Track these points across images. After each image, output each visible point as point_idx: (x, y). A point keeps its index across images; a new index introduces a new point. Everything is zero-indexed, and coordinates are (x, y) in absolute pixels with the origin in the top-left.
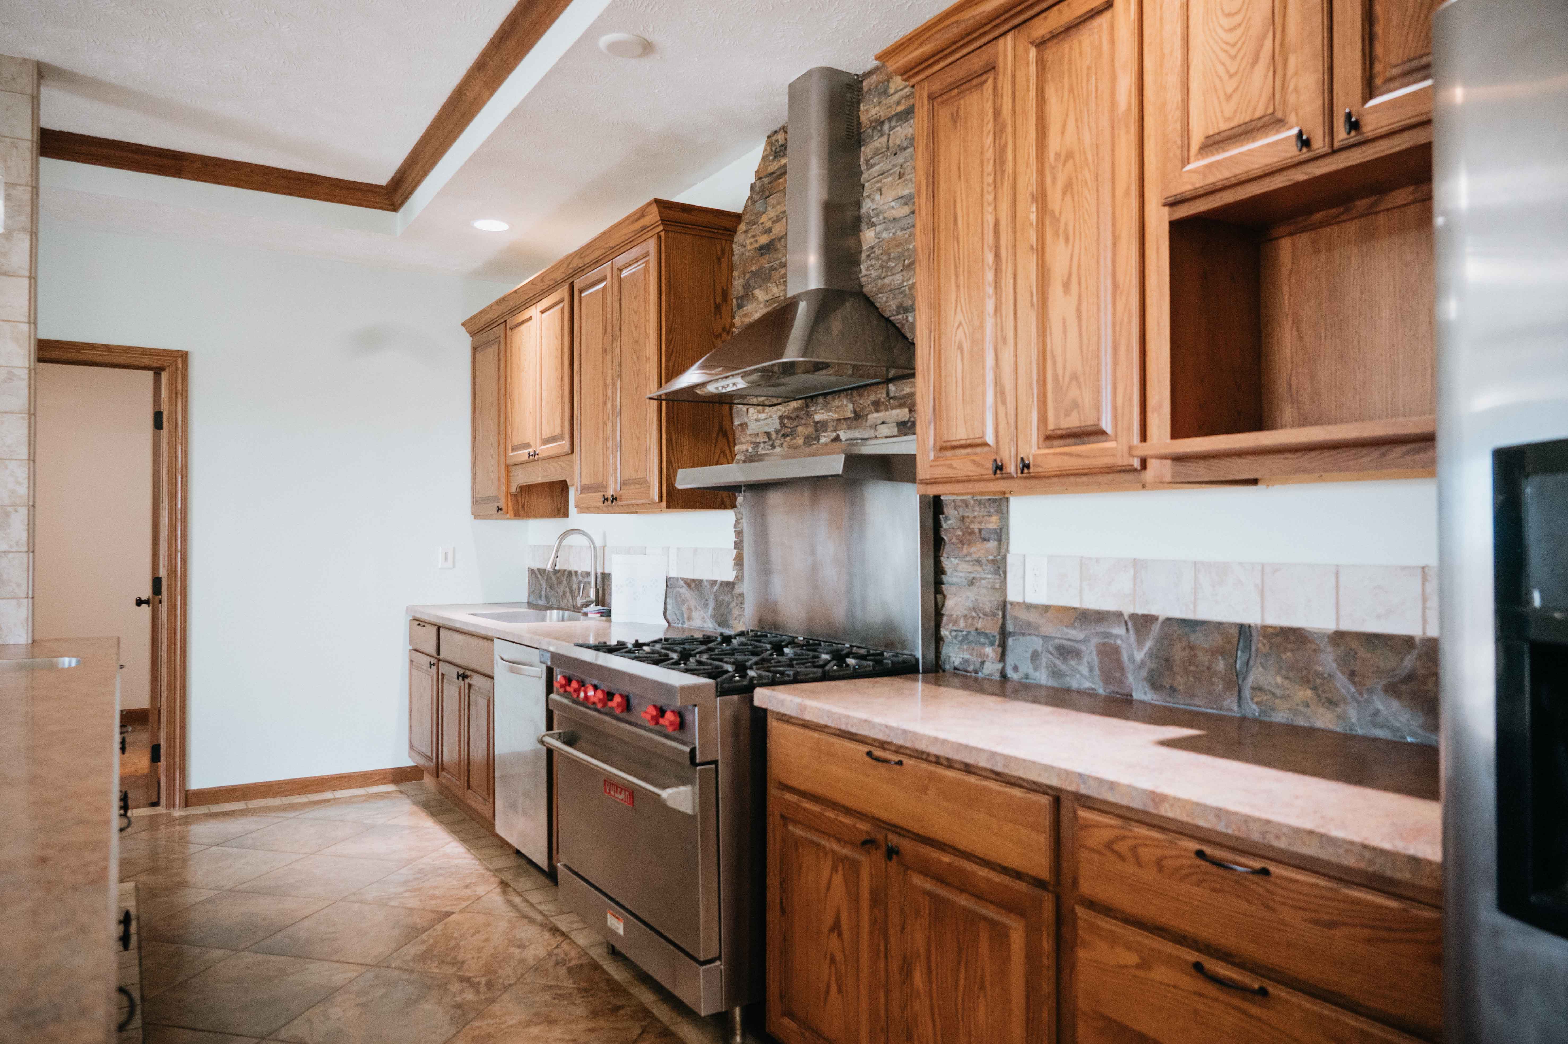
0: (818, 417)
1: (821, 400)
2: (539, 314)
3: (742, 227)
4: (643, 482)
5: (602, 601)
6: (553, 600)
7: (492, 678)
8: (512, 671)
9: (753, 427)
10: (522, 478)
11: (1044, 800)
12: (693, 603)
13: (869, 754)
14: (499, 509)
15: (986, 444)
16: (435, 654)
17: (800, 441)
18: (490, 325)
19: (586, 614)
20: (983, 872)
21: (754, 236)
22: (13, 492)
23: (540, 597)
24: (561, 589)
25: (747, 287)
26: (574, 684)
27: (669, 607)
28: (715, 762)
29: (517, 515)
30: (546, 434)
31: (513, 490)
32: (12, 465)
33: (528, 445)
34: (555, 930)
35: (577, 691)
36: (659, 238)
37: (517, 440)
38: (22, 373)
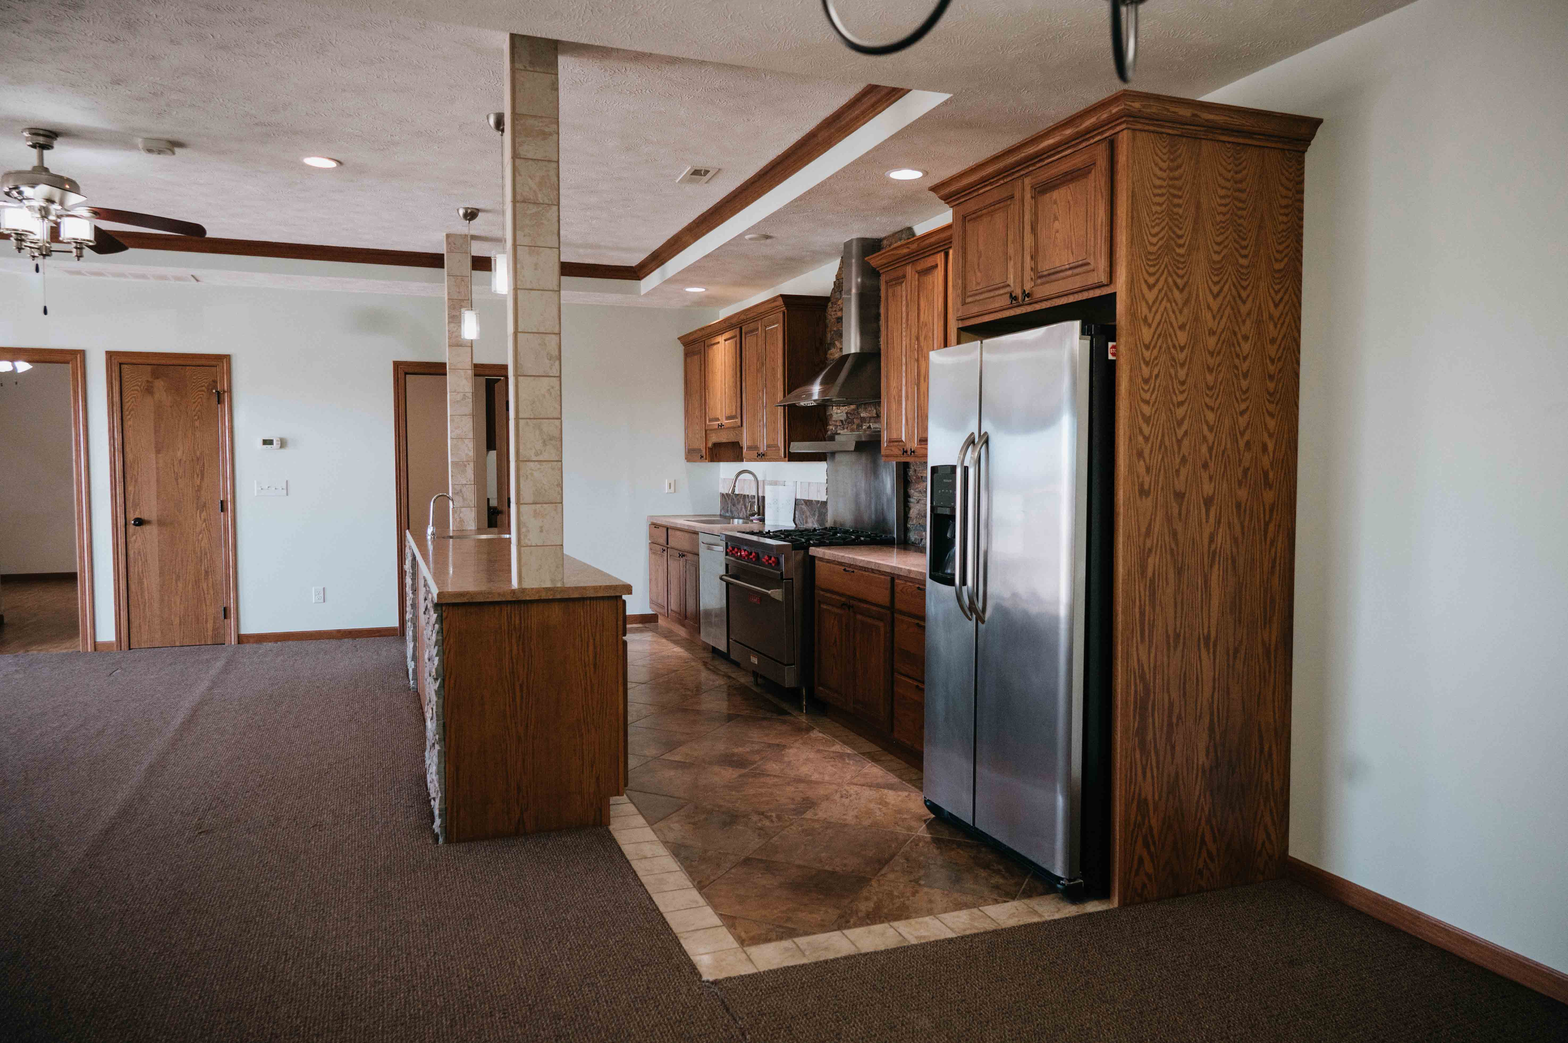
0: (862, 415)
1: (863, 406)
2: (723, 341)
3: (830, 305)
4: (777, 446)
5: (761, 513)
6: (736, 514)
7: (698, 555)
8: (709, 549)
9: (835, 417)
10: (714, 438)
11: (889, 578)
12: (808, 514)
13: (845, 570)
14: (702, 457)
15: (902, 441)
16: (665, 544)
17: (855, 427)
18: (694, 342)
19: (752, 521)
20: (875, 608)
21: (835, 311)
22: (467, 455)
23: (727, 511)
24: (739, 507)
25: (832, 339)
26: (736, 550)
27: (797, 516)
28: (792, 579)
29: (712, 460)
30: (728, 414)
31: (710, 445)
32: (466, 441)
33: (718, 419)
34: (729, 677)
35: (737, 553)
36: (784, 313)
37: (711, 414)
38: (470, 395)
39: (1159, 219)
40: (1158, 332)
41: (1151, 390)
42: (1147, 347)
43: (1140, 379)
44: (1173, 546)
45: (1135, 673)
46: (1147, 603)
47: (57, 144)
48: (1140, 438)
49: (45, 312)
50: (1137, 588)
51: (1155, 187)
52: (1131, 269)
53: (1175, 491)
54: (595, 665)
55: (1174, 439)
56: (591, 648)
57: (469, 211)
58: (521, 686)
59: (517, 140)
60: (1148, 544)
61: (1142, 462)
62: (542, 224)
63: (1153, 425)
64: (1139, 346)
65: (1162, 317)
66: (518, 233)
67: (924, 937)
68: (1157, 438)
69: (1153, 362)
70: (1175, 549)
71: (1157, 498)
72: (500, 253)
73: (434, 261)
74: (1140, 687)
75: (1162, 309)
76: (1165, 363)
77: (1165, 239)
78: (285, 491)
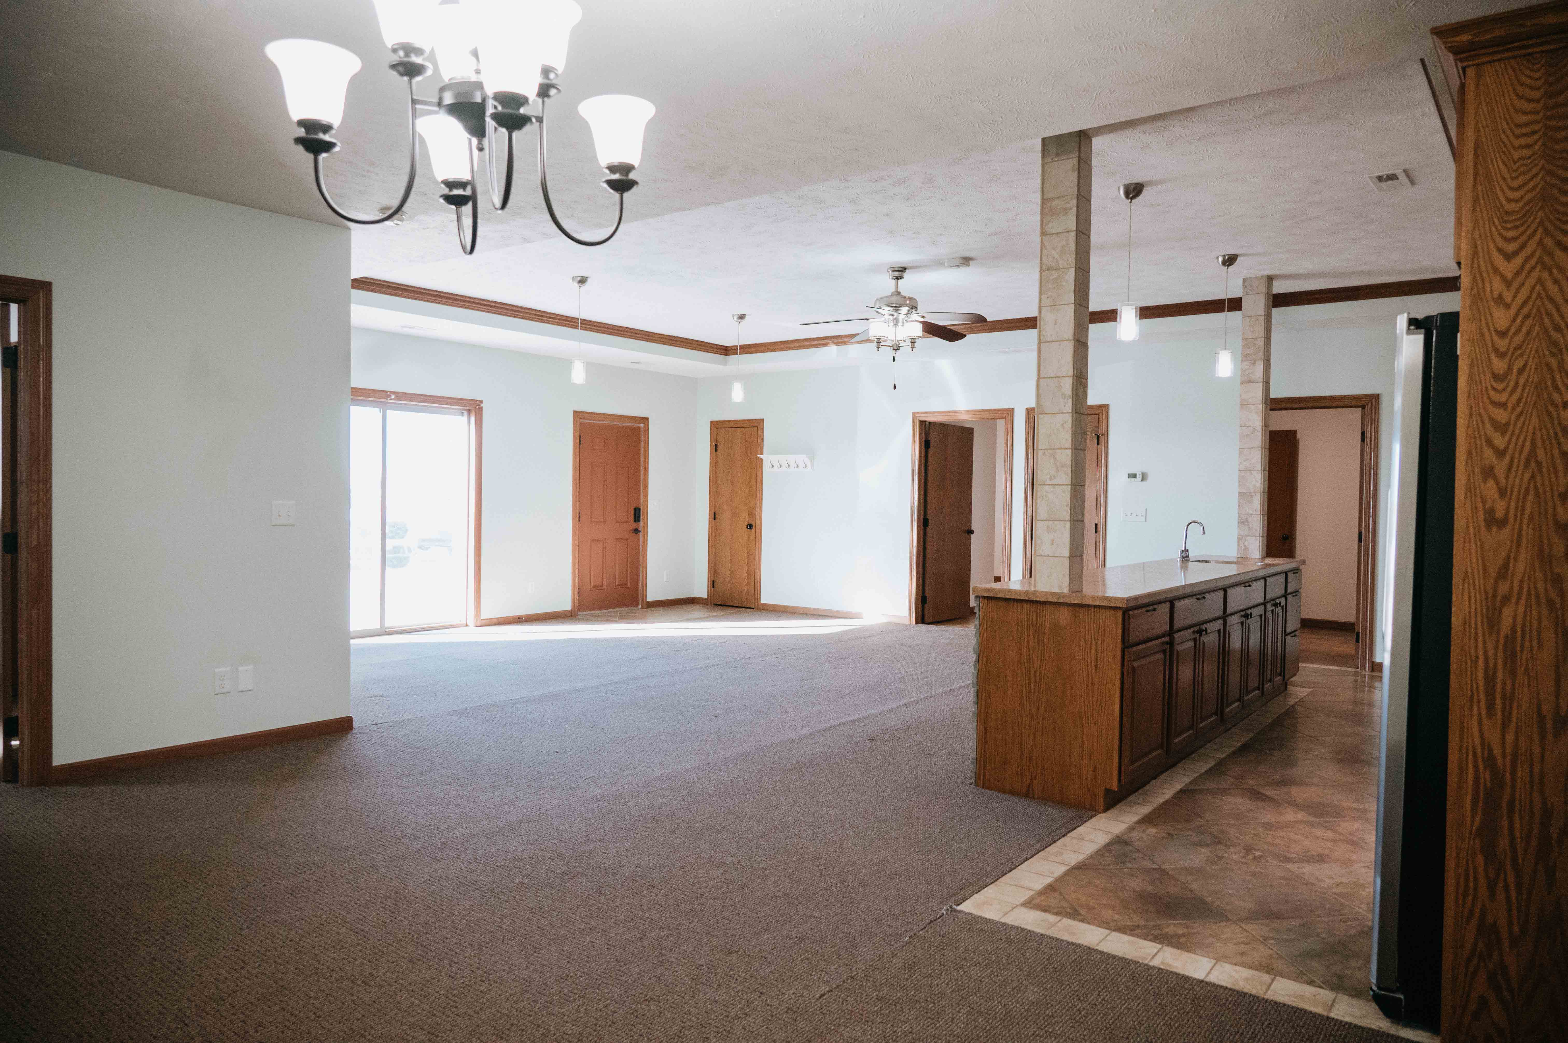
32: (1255, 473)
38: (1259, 429)
39: (1526, 165)
40: (1525, 311)
41: (1509, 389)
42: (1502, 334)
43: (1488, 375)
44: (1553, 595)
45: (1474, 752)
46: (1500, 664)
47: (905, 275)
48: (1489, 452)
49: (895, 388)
50: (1480, 645)
51: (1519, 126)
52: (1473, 239)
53: (1557, 523)
54: (1096, 666)
55: (1556, 451)
56: (1093, 651)
57: (1227, 257)
58: (1035, 672)
59: (1045, 221)
60: (1503, 589)
61: (1491, 483)
62: (1062, 285)
63: (1513, 434)
64: (1487, 334)
65: (1532, 292)
66: (1043, 296)
67: (1170, 966)
68: (1521, 452)
69: (1513, 354)
70: (1557, 600)
71: (1520, 530)
72: (1125, 305)
73: (1235, 304)
74: (1486, 776)
75: (1532, 281)
76: (1537, 352)
77: (1538, 189)
78: (1144, 519)
